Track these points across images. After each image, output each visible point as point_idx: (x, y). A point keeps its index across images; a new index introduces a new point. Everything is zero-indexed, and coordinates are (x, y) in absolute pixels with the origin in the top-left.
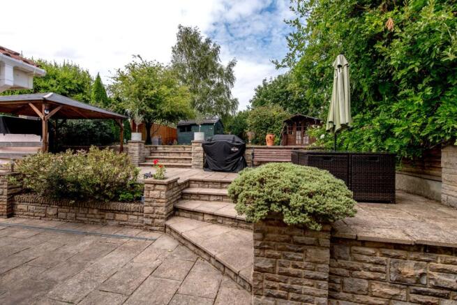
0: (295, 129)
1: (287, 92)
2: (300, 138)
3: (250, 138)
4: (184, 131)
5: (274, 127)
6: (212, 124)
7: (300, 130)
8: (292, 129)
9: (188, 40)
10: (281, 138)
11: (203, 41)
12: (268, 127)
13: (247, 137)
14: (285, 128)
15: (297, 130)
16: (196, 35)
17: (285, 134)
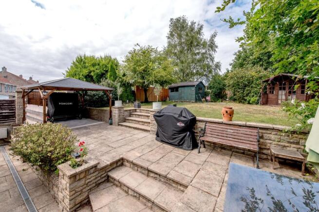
0: (277, 88)
1: (269, 52)
2: (284, 97)
3: (228, 96)
4: (173, 91)
5: (252, 87)
6: (194, 86)
7: (284, 89)
8: (274, 88)
9: (179, 26)
10: (260, 97)
11: (190, 24)
12: (245, 86)
13: (226, 95)
14: (265, 88)
15: (280, 89)
16: (184, 21)
17: (265, 93)
